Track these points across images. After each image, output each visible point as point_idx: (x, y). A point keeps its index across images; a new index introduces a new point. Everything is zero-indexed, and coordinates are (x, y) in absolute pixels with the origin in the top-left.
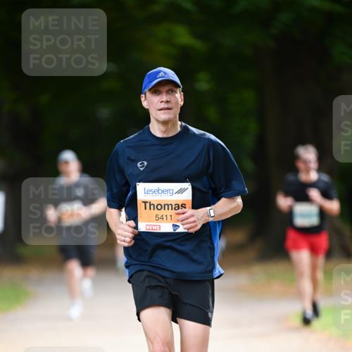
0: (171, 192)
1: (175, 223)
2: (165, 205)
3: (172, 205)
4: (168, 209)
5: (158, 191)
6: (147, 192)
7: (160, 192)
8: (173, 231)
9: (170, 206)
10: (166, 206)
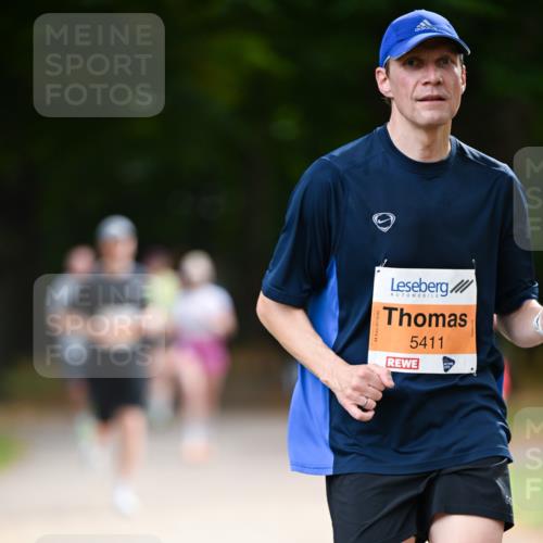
0: (444, 288)
1: (448, 356)
2: (431, 316)
3: (443, 315)
4: (437, 325)
5: (419, 286)
6: (397, 288)
7: (423, 287)
8: (442, 372)
9: (441, 319)
10: (434, 319)
